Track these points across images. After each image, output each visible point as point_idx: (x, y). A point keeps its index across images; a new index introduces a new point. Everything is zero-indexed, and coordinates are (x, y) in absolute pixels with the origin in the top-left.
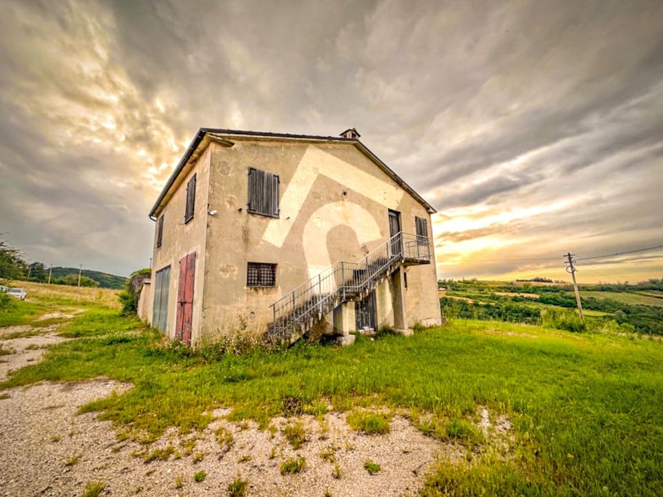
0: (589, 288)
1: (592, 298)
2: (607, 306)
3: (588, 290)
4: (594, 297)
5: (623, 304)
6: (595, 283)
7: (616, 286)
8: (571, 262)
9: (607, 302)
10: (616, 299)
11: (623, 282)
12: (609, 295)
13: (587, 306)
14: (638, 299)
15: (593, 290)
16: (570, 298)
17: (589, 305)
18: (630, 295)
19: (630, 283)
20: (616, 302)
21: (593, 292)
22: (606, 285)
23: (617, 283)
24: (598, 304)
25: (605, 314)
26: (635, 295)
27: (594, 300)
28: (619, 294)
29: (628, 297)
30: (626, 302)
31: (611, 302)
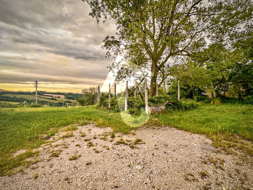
0: (14, 93)
1: (15, 97)
2: (21, 100)
3: (14, 94)
4: (16, 96)
5: (27, 99)
6: (18, 91)
7: (26, 92)
8: (36, 84)
9: (21, 98)
10: (25, 97)
11: (28, 91)
12: (22, 96)
13: (12, 100)
14: (32, 97)
15: (16, 94)
16: (4, 97)
17: (13, 100)
18: (30, 96)
19: (31, 92)
20: (24, 99)
21: (16, 95)
22: (22, 92)
23: (26, 91)
24: (17, 99)
25: (20, 103)
26: (31, 96)
27: (16, 98)
28: (26, 96)
29: (29, 96)
30: (28, 99)
31: (22, 99)
